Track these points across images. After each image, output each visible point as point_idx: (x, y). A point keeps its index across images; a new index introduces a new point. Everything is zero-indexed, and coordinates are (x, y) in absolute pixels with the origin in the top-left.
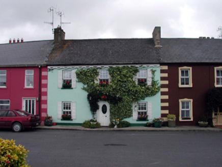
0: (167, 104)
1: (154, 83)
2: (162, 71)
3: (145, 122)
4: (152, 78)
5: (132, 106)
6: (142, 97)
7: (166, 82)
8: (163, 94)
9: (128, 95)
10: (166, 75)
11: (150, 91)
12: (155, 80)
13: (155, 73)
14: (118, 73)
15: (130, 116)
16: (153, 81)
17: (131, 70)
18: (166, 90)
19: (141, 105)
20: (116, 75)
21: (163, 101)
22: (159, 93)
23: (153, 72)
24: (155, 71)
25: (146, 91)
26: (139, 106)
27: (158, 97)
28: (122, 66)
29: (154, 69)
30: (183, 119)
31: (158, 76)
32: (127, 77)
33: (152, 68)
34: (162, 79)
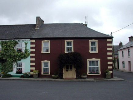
0: (34, 64)
1: (26, 51)
2: (32, 43)
3: (20, 75)
4: (26, 48)
5: (13, 65)
6: (18, 59)
7: (34, 50)
8: (32, 57)
9: (10, 58)
10: (34, 46)
11: (23, 56)
12: (27, 49)
13: (28, 44)
14: (5, 44)
15: (12, 71)
16: (26, 49)
17: (12, 43)
18: (34, 55)
19: (19, 64)
20: (4, 46)
21: (31, 62)
22: (29, 57)
23: (26, 44)
24: (27, 43)
25: (21, 56)
26: (18, 65)
27: (29, 59)
28: (8, 40)
29: (27, 42)
30: (44, 73)
31: (29, 46)
32: (10, 47)
33: (25, 42)
34: (32, 48)
